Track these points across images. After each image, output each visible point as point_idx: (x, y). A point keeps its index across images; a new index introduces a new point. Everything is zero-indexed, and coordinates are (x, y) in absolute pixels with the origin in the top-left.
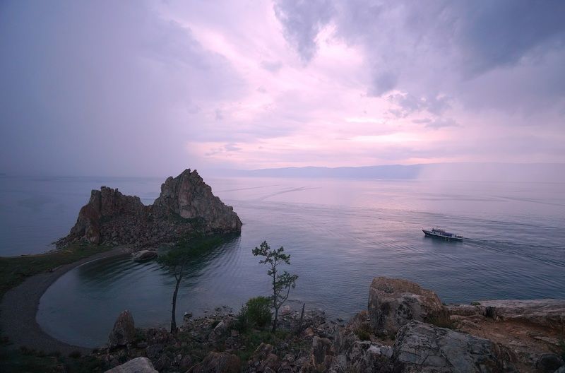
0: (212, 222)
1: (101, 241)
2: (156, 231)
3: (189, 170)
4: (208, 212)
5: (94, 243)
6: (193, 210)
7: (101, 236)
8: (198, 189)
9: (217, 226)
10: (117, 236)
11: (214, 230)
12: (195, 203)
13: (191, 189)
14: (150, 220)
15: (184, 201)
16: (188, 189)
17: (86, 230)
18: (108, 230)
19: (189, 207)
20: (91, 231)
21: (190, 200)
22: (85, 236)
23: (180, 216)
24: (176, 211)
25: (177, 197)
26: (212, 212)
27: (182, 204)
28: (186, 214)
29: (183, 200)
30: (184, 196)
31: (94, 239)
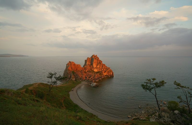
0: (104, 73)
1: (76, 80)
3: (94, 55)
4: (103, 69)
6: (98, 69)
7: (76, 78)
8: (98, 62)
9: (106, 74)
11: (106, 76)
12: (98, 66)
16: (96, 62)
18: (77, 76)
20: (73, 77)
23: (94, 71)
24: (92, 69)
25: (92, 65)
26: (104, 70)
27: (94, 67)
28: (96, 70)
29: (94, 65)
30: (95, 64)
31: (74, 79)
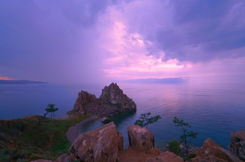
0: (125, 105)
1: (85, 114)
2: (103, 109)
3: (113, 83)
4: (122, 101)
5: (83, 114)
6: (116, 101)
7: (85, 111)
8: (118, 91)
9: (126, 107)
10: (90, 111)
12: (117, 97)
13: (115, 91)
14: (100, 104)
15: (112, 96)
16: (114, 91)
17: (80, 109)
18: (87, 109)
19: (115, 99)
20: (82, 109)
21: (115, 96)
22: (80, 111)
23: (111, 103)
24: (110, 101)
25: (109, 95)
26: (124, 101)
27: (112, 98)
28: (114, 102)
30: (113, 94)
31: (83, 112)
